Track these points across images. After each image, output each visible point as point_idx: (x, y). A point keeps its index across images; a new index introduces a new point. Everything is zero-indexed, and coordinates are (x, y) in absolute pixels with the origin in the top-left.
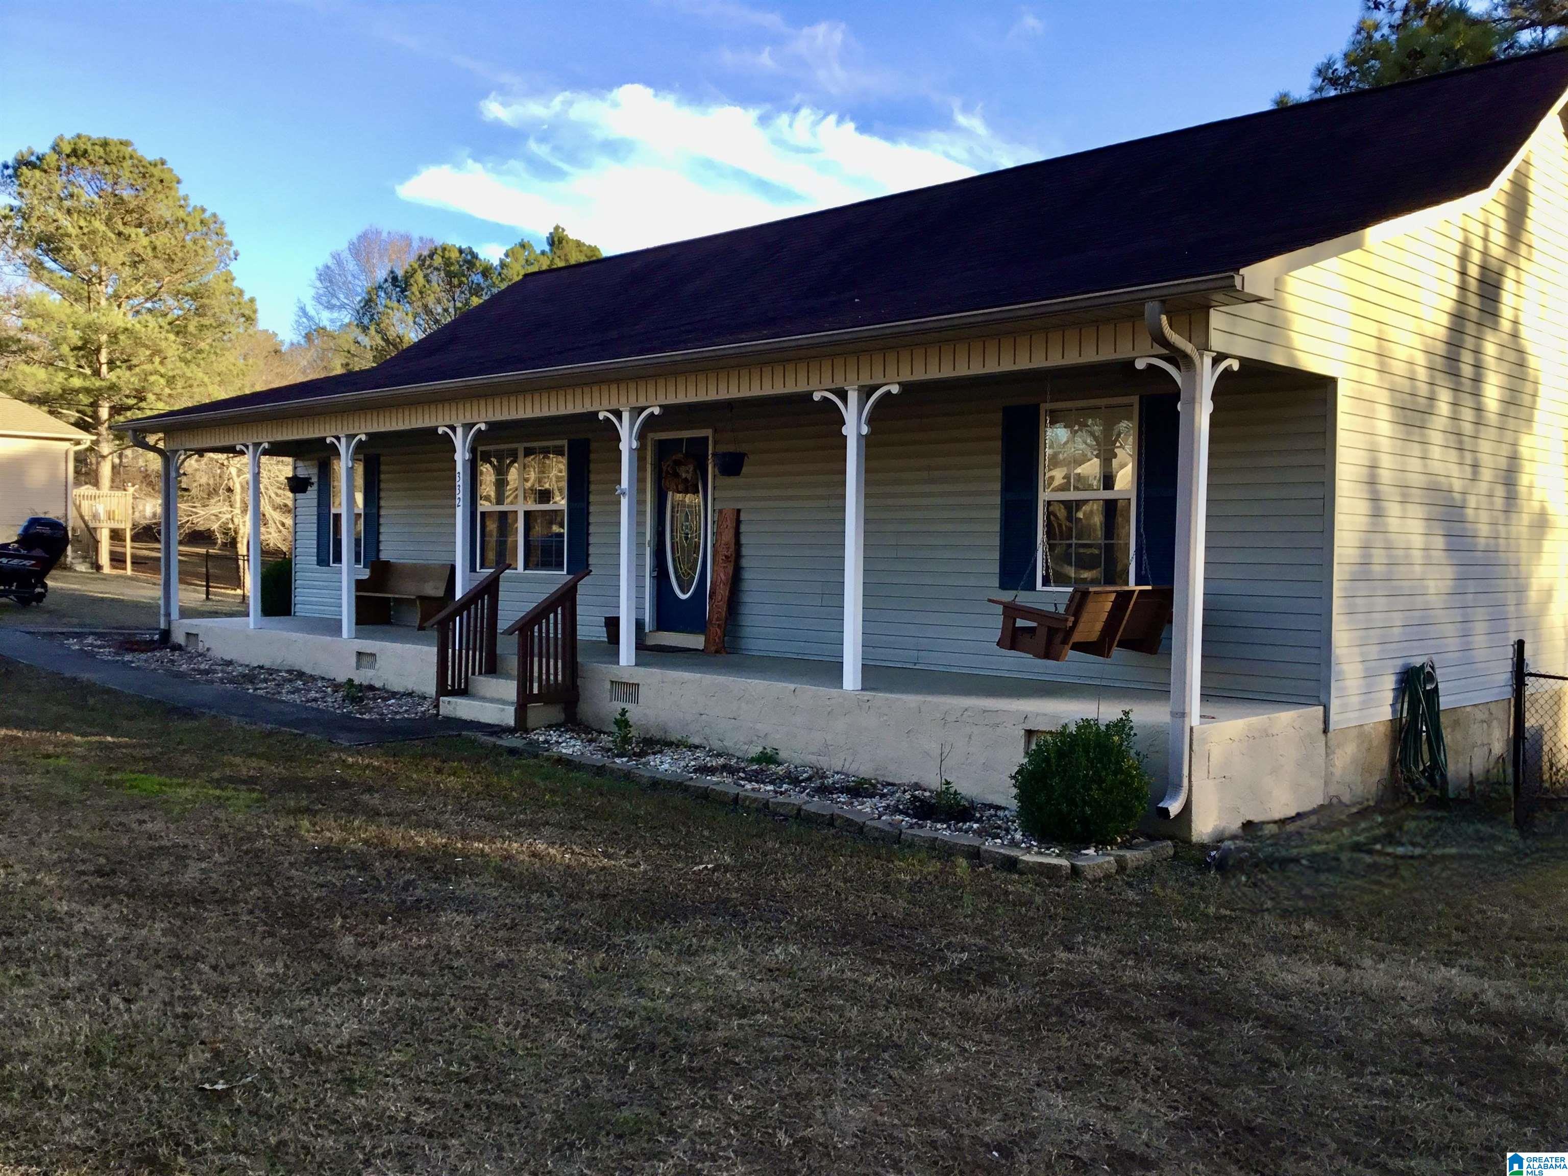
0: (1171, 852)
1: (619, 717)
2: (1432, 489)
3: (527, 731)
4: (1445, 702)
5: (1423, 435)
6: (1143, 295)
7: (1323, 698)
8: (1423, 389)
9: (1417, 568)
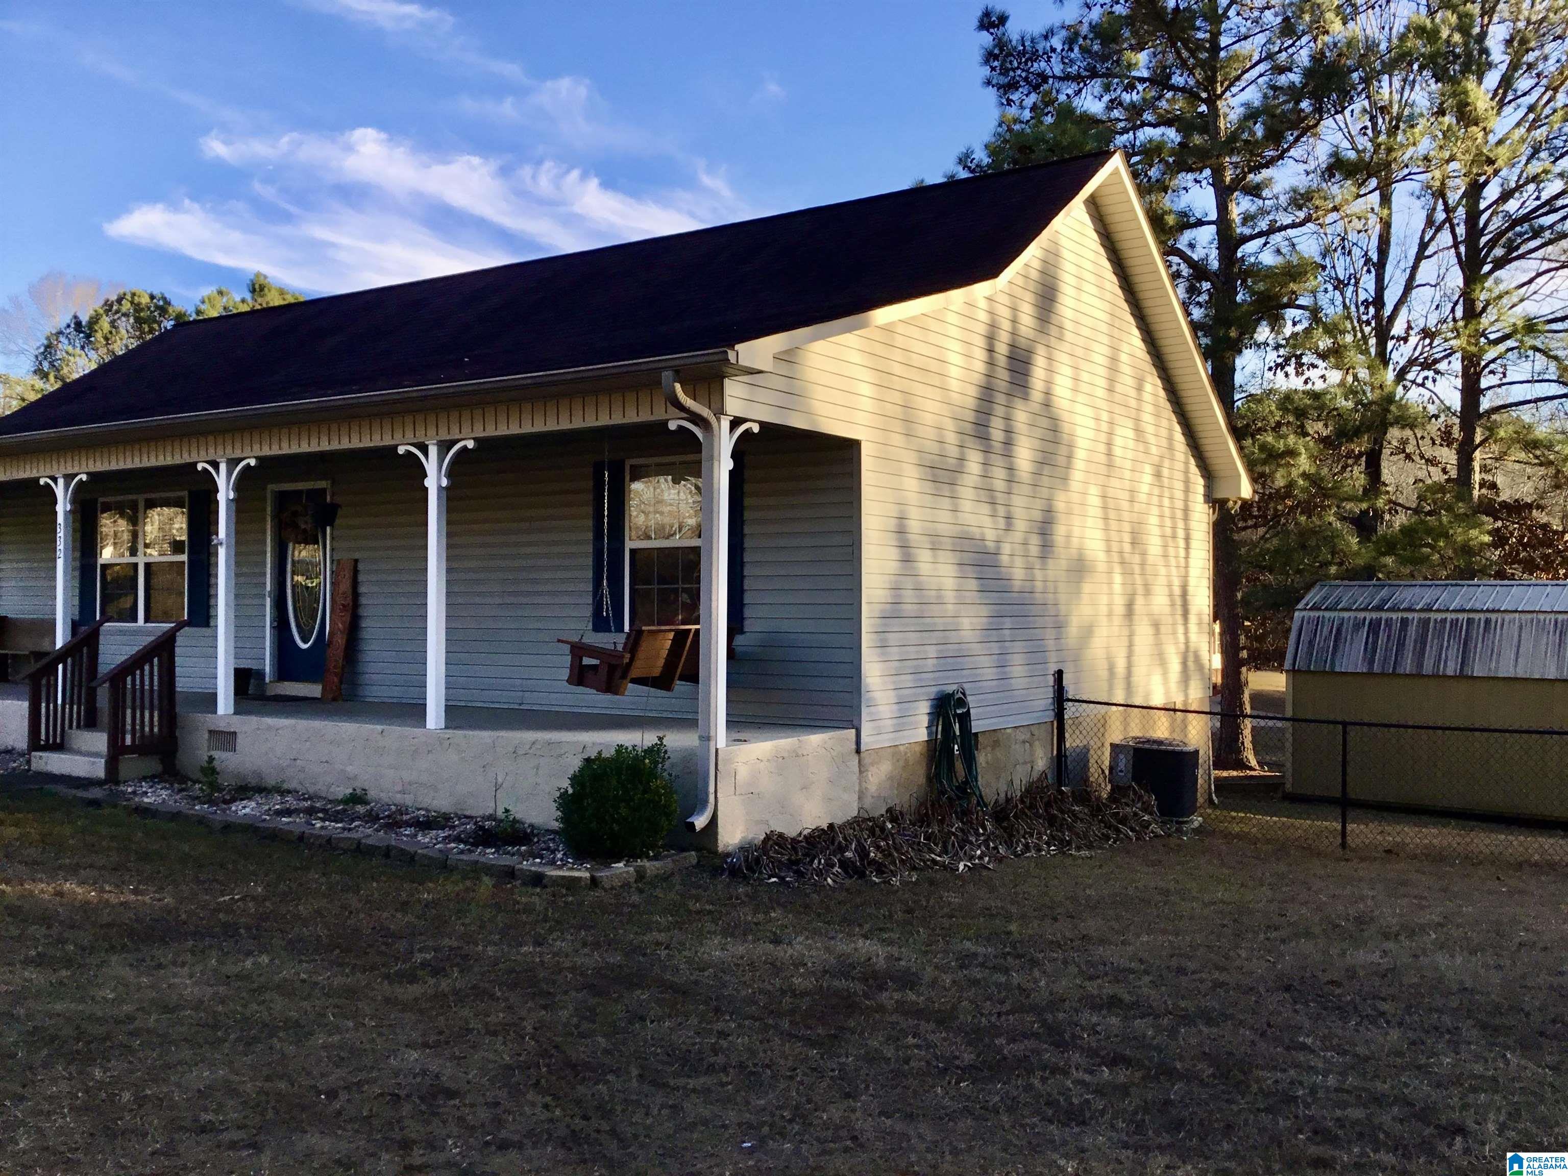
0: (694, 862)
1: (206, 765)
2: (965, 538)
3: (117, 783)
4: (976, 726)
5: (952, 491)
6: (660, 365)
7: (855, 723)
8: (953, 451)
9: (950, 607)
